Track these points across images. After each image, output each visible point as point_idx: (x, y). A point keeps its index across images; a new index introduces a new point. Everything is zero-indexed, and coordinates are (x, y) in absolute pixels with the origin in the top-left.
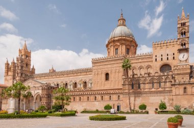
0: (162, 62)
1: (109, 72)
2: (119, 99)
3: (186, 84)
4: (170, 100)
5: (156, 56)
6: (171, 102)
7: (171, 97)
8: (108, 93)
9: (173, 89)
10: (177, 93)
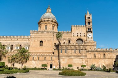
0: (77, 37)
1: (43, 40)
2: (52, 59)
3: (95, 52)
4: (86, 61)
5: (74, 33)
6: (87, 63)
7: (87, 60)
8: (43, 55)
9: (87, 54)
10: (90, 57)
